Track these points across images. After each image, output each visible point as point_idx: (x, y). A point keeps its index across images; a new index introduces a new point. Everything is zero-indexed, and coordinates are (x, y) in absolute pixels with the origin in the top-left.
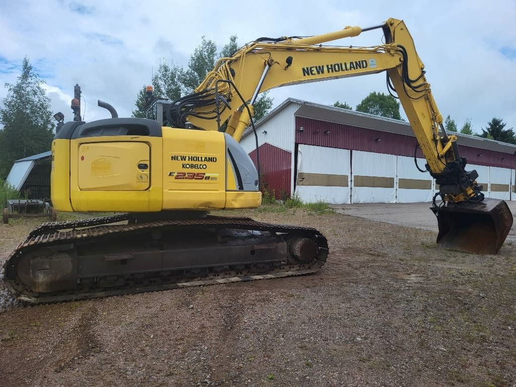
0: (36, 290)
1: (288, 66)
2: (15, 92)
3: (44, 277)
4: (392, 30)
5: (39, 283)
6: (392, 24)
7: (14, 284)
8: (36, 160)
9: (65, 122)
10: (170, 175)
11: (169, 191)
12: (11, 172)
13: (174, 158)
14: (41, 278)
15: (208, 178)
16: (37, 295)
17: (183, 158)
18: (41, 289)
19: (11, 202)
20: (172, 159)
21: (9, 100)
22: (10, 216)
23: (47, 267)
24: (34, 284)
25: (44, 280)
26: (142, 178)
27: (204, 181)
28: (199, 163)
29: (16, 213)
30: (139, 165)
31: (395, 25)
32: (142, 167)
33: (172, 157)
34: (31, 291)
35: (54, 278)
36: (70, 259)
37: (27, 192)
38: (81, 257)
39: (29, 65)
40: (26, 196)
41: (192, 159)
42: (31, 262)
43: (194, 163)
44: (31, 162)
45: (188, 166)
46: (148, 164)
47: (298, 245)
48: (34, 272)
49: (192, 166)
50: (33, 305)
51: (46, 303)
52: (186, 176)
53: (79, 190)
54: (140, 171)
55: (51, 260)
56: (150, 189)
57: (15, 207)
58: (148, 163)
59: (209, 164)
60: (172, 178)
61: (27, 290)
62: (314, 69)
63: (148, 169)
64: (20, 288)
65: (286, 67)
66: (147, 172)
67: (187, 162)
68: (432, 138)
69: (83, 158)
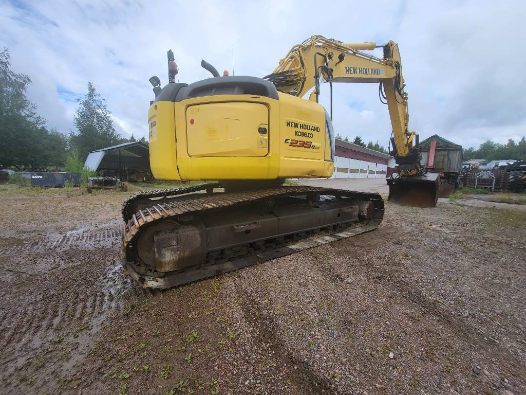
0: (163, 270)
1: (339, 63)
2: (84, 106)
3: (172, 255)
4: (391, 50)
5: (165, 262)
6: (392, 45)
7: (134, 267)
8: (106, 151)
9: (162, 87)
10: (285, 142)
11: (286, 159)
12: (87, 160)
13: (289, 124)
14: (169, 257)
15: (313, 147)
16: (163, 275)
17: (296, 125)
18: (167, 269)
19: (92, 179)
20: (287, 126)
21: (81, 111)
22: (93, 188)
23: (175, 243)
24: (161, 264)
25: (172, 258)
26: (262, 143)
27: (311, 149)
28: (308, 131)
29: (96, 186)
30: (260, 128)
31: (393, 46)
32: (262, 131)
33: (287, 123)
34: (156, 271)
35: (182, 254)
36: (198, 232)
37: (101, 173)
38: (208, 229)
39: (93, 87)
40: (101, 175)
41: (303, 126)
42: (156, 238)
43: (304, 131)
44: (102, 152)
45: (299, 134)
46: (267, 129)
47: (366, 206)
48: (159, 251)
49: (303, 134)
50: (163, 291)
51: (179, 286)
52: (298, 144)
53: (189, 157)
54: (260, 135)
55: (178, 234)
56: (270, 155)
57: (95, 182)
58: (267, 127)
59: (314, 133)
60: (287, 145)
61: (151, 270)
62: (352, 69)
63: (267, 134)
64: (142, 270)
65: (337, 63)
66: (266, 136)
67: (299, 129)
68: (404, 132)
69: (192, 122)
